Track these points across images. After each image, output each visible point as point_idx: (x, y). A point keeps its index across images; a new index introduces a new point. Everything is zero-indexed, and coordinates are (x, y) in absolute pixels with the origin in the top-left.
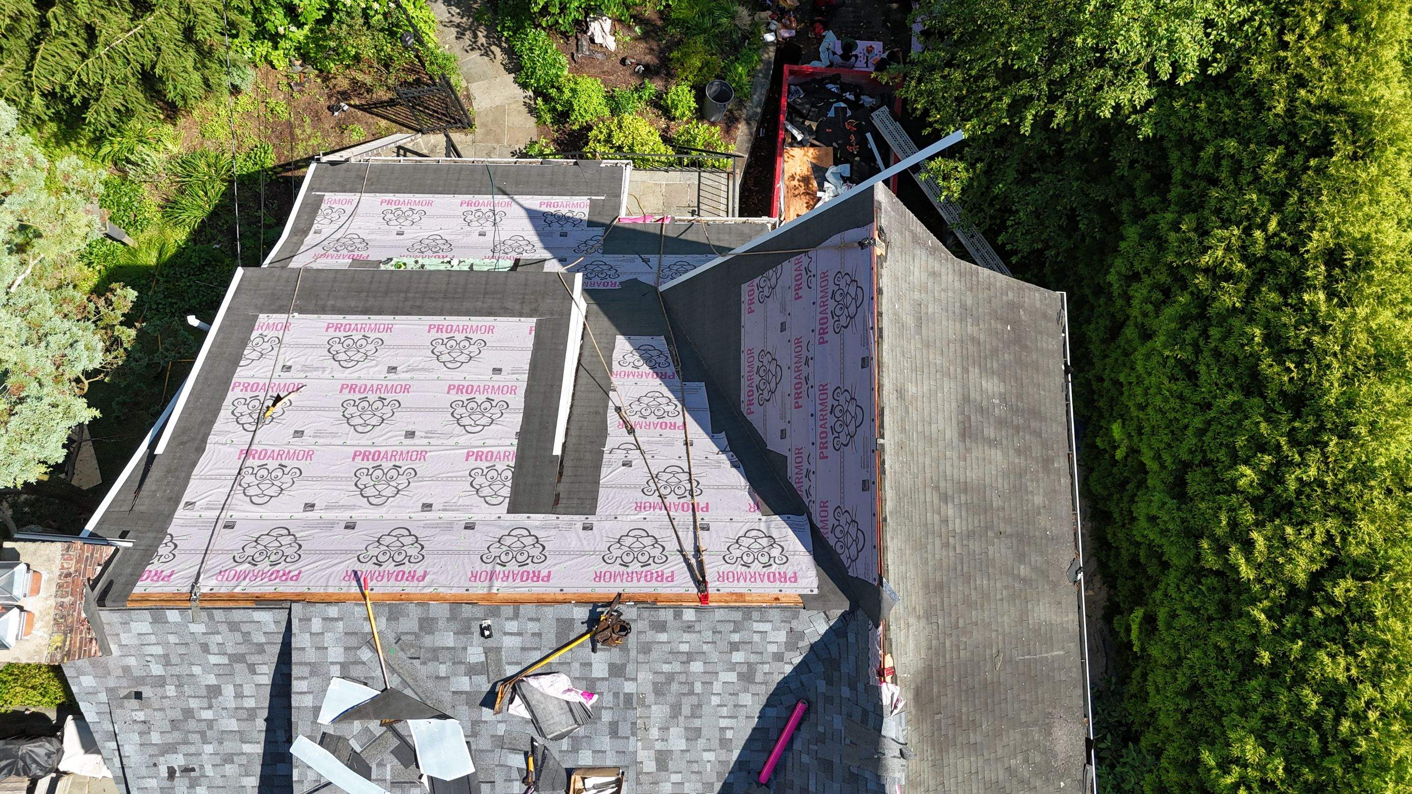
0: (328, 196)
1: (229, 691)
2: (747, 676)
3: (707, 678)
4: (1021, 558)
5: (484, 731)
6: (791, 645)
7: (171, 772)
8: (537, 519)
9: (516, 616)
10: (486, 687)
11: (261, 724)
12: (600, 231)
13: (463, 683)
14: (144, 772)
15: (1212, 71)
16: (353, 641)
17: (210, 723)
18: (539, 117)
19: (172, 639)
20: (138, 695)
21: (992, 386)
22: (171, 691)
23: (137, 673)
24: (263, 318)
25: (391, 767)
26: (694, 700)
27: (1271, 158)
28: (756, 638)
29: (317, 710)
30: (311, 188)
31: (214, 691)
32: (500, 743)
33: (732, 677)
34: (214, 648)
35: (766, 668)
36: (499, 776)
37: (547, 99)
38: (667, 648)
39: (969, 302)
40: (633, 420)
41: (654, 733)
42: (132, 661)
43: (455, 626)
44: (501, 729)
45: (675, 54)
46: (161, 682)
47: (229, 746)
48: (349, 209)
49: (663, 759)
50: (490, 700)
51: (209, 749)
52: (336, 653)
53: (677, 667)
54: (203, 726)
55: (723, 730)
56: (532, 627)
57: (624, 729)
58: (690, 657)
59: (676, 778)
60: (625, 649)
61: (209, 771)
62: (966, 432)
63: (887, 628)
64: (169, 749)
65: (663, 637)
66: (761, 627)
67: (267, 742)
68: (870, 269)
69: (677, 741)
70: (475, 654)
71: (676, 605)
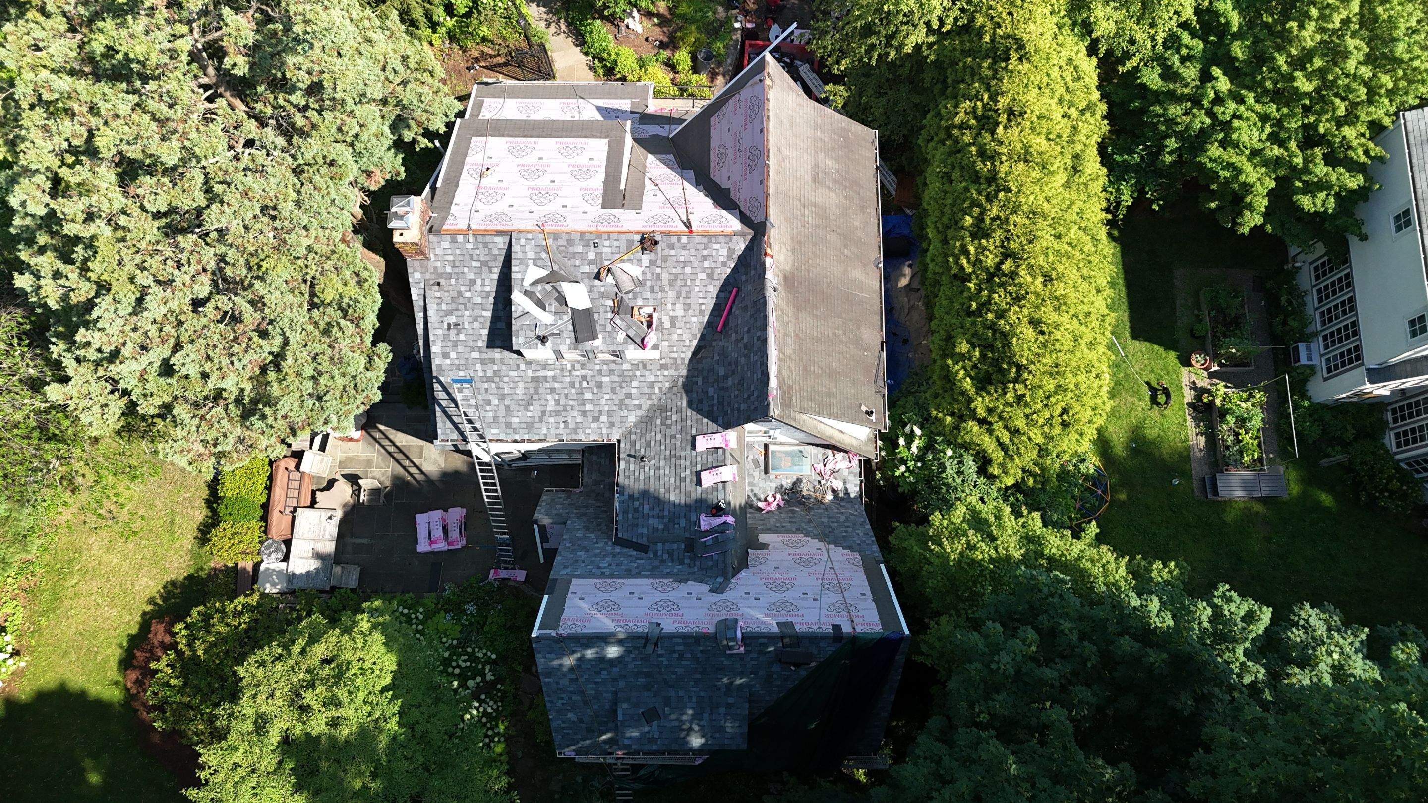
0: (486, 100)
1: (479, 282)
2: (711, 276)
3: (693, 277)
4: (846, 246)
5: (595, 289)
6: (730, 257)
7: (449, 325)
8: (615, 211)
9: (609, 239)
10: (596, 270)
11: (492, 301)
12: (637, 115)
13: (586, 269)
14: (437, 325)
15: (959, 23)
16: (538, 250)
17: (469, 299)
18: (596, 72)
19: (458, 252)
20: (439, 284)
21: (831, 164)
22: (453, 281)
23: (440, 271)
24: (474, 139)
25: (554, 306)
26: (687, 289)
27: (985, 65)
28: (714, 253)
29: (522, 280)
30: (476, 96)
31: (472, 282)
32: (603, 295)
33: (703, 276)
34: (475, 258)
35: (719, 270)
36: (602, 310)
37: (602, 60)
38: (674, 259)
39: (819, 122)
40: (657, 182)
41: (669, 307)
42: (438, 264)
43: (582, 243)
44: (602, 289)
45: (679, 34)
46: (449, 276)
47: (477, 312)
48: (499, 106)
49: (673, 320)
50: (598, 276)
51: (467, 313)
52: (531, 255)
53: (679, 270)
54: (465, 301)
55: (701, 305)
56: (616, 244)
57: (656, 289)
58: (685, 264)
59: (679, 331)
60: (656, 254)
61: (466, 326)
62: (815, 180)
63: (769, 238)
64: (449, 313)
65: (673, 252)
66: (715, 246)
67: (494, 310)
68: (763, 91)
69: (680, 312)
70: (591, 256)
71: (679, 235)
